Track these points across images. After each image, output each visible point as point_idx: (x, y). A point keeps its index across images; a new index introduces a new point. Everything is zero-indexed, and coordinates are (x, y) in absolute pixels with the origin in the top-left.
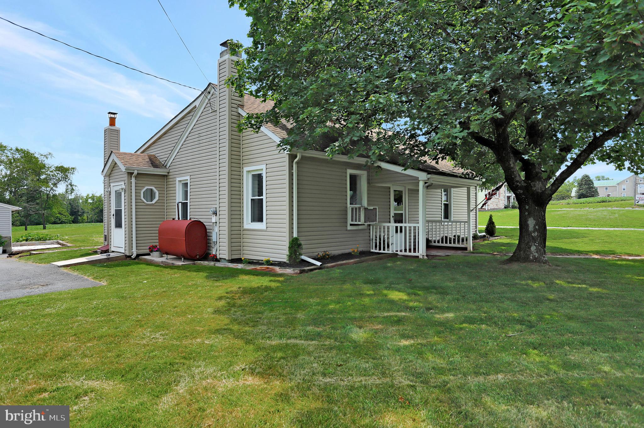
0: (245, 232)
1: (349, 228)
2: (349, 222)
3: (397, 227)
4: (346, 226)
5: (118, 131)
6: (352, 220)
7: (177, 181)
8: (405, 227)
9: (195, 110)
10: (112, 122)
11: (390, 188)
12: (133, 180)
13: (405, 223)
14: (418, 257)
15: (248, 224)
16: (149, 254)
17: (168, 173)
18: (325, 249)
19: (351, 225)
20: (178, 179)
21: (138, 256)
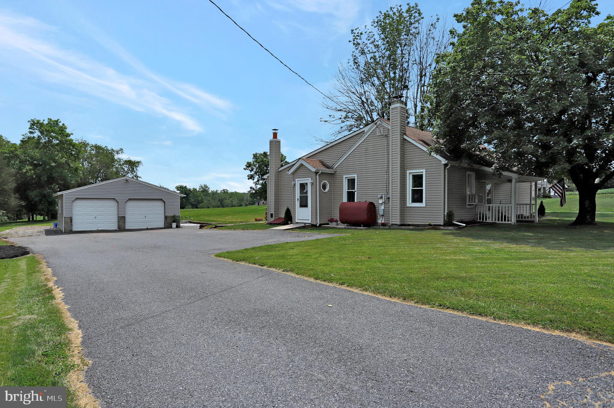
0: (407, 209)
1: (467, 207)
2: (468, 203)
3: (489, 207)
4: (466, 206)
5: (279, 142)
6: (469, 202)
7: (344, 178)
8: (492, 207)
9: (364, 133)
10: (275, 136)
11: (485, 183)
12: (318, 177)
13: (492, 204)
14: (511, 224)
15: (409, 203)
16: (328, 224)
17: (335, 172)
18: (462, 218)
19: (468, 205)
20: (344, 176)
21: (320, 225)
